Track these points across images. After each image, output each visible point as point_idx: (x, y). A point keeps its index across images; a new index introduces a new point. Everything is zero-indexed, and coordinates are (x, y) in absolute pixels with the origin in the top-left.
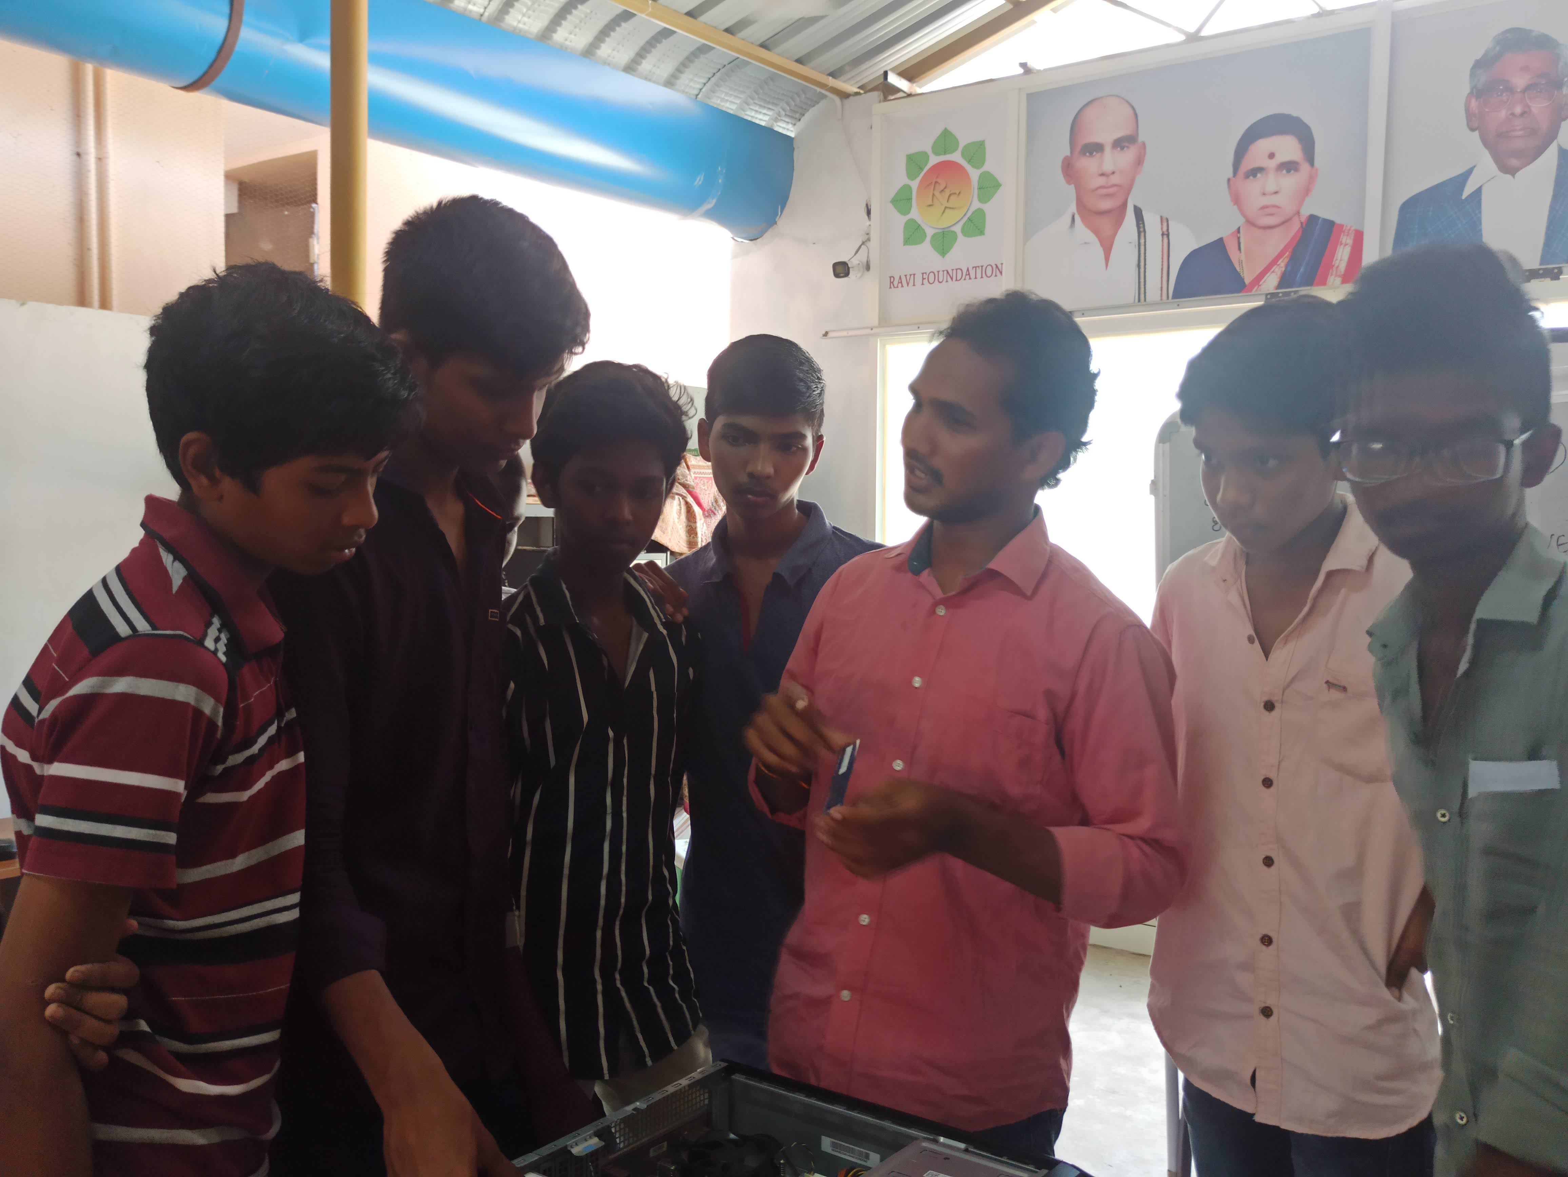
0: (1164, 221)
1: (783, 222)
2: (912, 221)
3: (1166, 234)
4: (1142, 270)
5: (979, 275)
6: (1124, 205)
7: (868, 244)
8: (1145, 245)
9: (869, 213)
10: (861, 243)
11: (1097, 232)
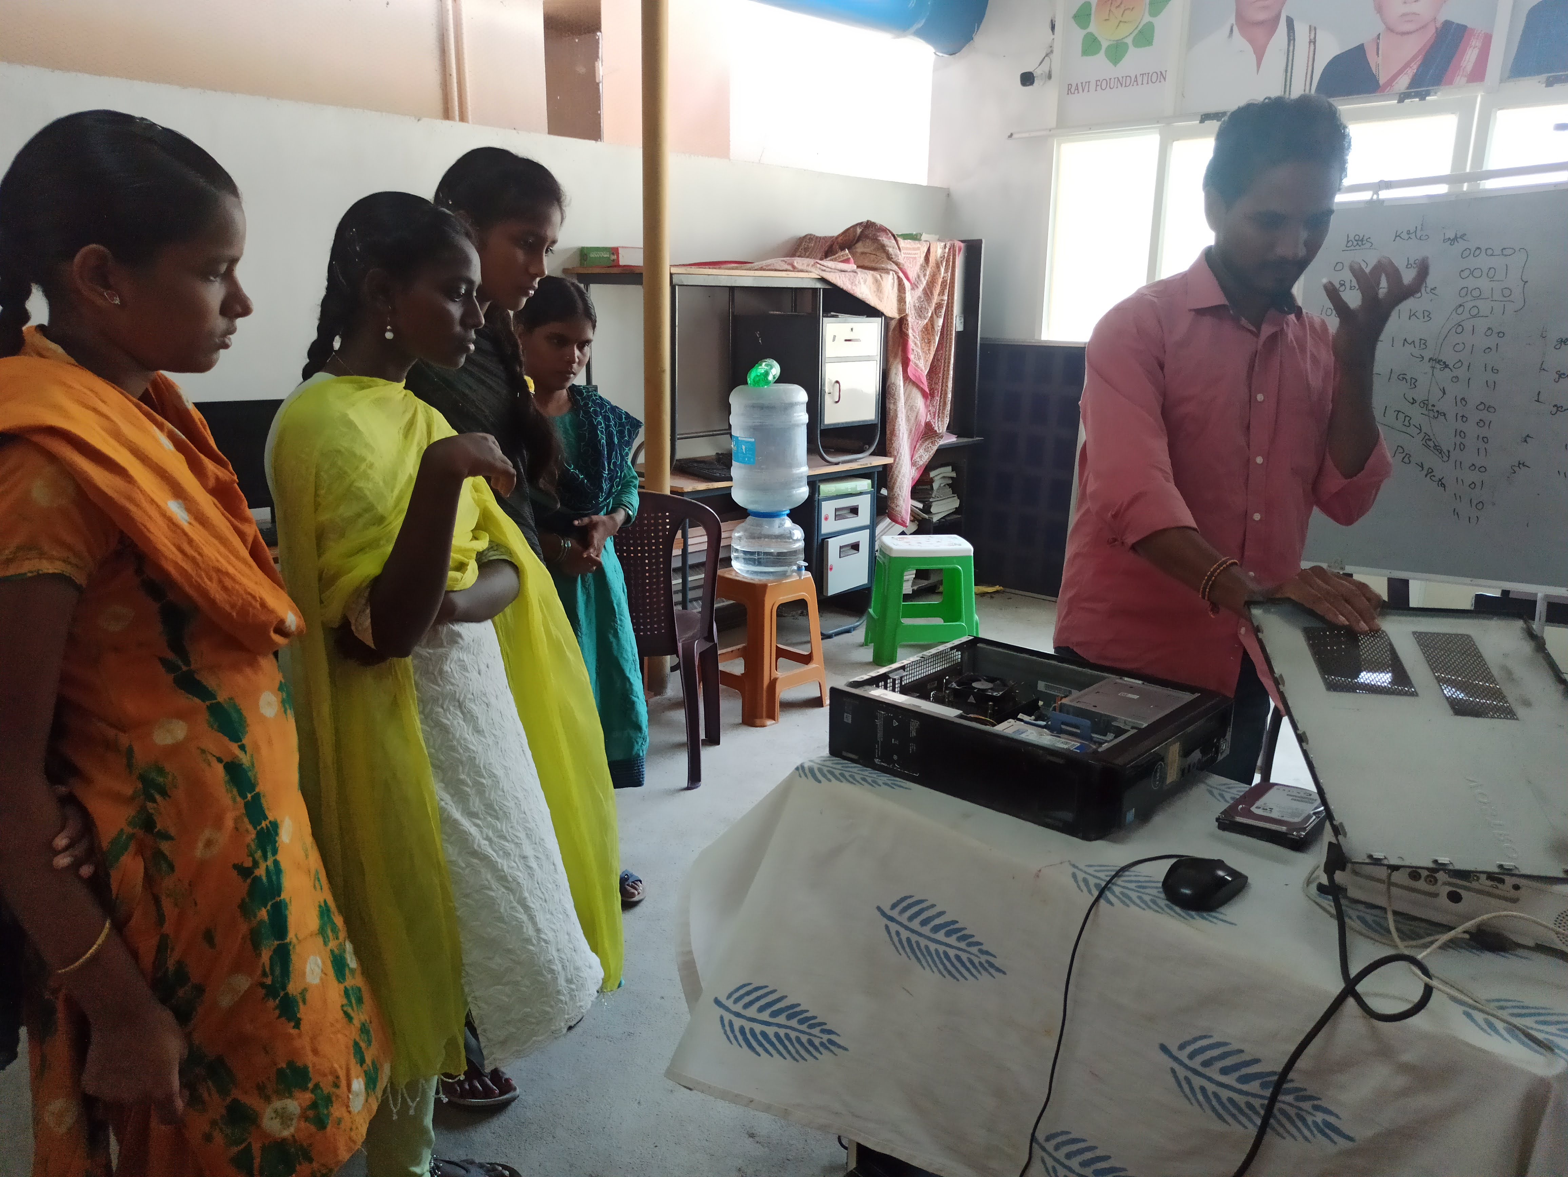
0: (1313, 29)
1: (980, 39)
2: (1090, 35)
3: (1313, 42)
4: (1289, 74)
5: (1145, 81)
6: (1277, 18)
7: (1051, 56)
8: (1293, 52)
9: (1053, 28)
10: (1044, 55)
11: (1251, 42)
